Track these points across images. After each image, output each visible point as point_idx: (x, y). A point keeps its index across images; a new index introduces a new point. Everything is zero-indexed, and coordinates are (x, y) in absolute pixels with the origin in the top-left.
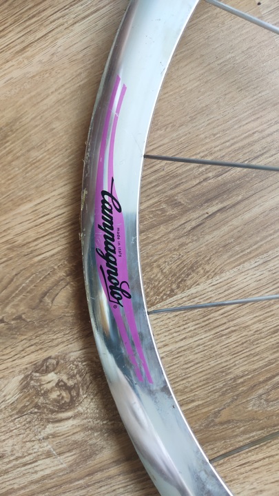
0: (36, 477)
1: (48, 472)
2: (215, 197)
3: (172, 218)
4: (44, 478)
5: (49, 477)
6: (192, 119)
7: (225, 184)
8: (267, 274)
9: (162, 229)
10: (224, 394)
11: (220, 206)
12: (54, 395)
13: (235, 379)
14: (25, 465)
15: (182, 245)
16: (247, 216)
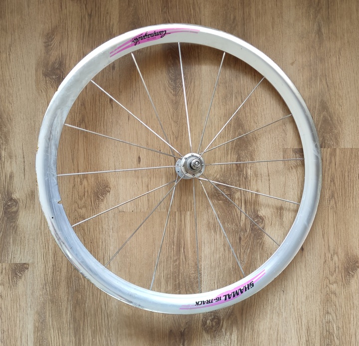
0: (236, 342)
1: (236, 337)
2: (180, 248)
3: (179, 264)
4: (237, 339)
5: (238, 338)
6: (155, 244)
7: (177, 244)
8: (207, 245)
9: (181, 268)
10: (236, 273)
11: (183, 248)
12: (214, 324)
13: (233, 267)
14: (231, 343)
15: (188, 264)
16: (189, 242)
